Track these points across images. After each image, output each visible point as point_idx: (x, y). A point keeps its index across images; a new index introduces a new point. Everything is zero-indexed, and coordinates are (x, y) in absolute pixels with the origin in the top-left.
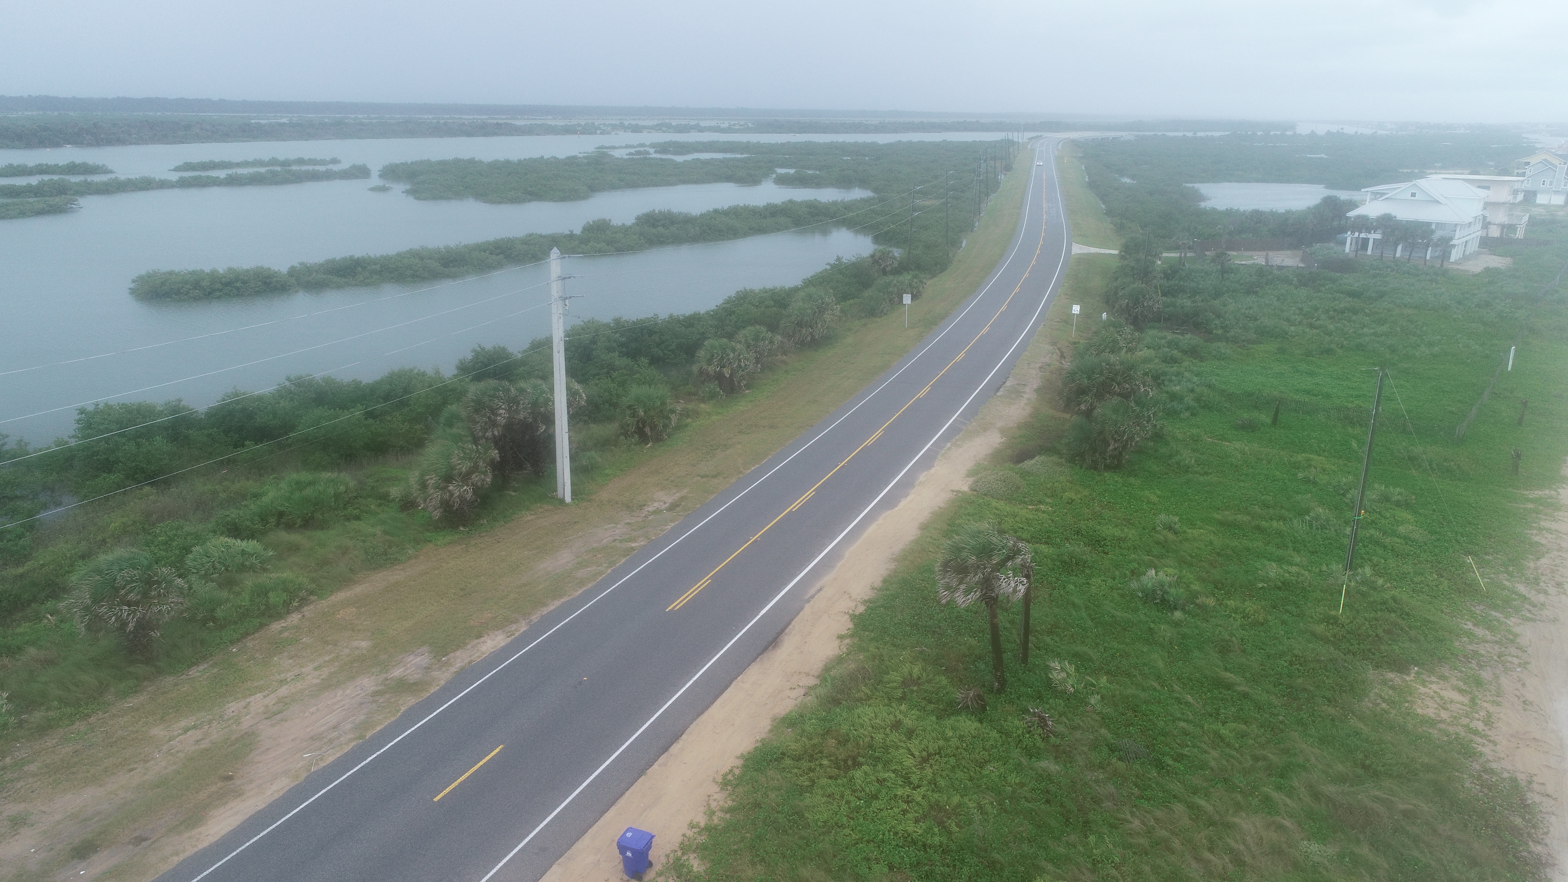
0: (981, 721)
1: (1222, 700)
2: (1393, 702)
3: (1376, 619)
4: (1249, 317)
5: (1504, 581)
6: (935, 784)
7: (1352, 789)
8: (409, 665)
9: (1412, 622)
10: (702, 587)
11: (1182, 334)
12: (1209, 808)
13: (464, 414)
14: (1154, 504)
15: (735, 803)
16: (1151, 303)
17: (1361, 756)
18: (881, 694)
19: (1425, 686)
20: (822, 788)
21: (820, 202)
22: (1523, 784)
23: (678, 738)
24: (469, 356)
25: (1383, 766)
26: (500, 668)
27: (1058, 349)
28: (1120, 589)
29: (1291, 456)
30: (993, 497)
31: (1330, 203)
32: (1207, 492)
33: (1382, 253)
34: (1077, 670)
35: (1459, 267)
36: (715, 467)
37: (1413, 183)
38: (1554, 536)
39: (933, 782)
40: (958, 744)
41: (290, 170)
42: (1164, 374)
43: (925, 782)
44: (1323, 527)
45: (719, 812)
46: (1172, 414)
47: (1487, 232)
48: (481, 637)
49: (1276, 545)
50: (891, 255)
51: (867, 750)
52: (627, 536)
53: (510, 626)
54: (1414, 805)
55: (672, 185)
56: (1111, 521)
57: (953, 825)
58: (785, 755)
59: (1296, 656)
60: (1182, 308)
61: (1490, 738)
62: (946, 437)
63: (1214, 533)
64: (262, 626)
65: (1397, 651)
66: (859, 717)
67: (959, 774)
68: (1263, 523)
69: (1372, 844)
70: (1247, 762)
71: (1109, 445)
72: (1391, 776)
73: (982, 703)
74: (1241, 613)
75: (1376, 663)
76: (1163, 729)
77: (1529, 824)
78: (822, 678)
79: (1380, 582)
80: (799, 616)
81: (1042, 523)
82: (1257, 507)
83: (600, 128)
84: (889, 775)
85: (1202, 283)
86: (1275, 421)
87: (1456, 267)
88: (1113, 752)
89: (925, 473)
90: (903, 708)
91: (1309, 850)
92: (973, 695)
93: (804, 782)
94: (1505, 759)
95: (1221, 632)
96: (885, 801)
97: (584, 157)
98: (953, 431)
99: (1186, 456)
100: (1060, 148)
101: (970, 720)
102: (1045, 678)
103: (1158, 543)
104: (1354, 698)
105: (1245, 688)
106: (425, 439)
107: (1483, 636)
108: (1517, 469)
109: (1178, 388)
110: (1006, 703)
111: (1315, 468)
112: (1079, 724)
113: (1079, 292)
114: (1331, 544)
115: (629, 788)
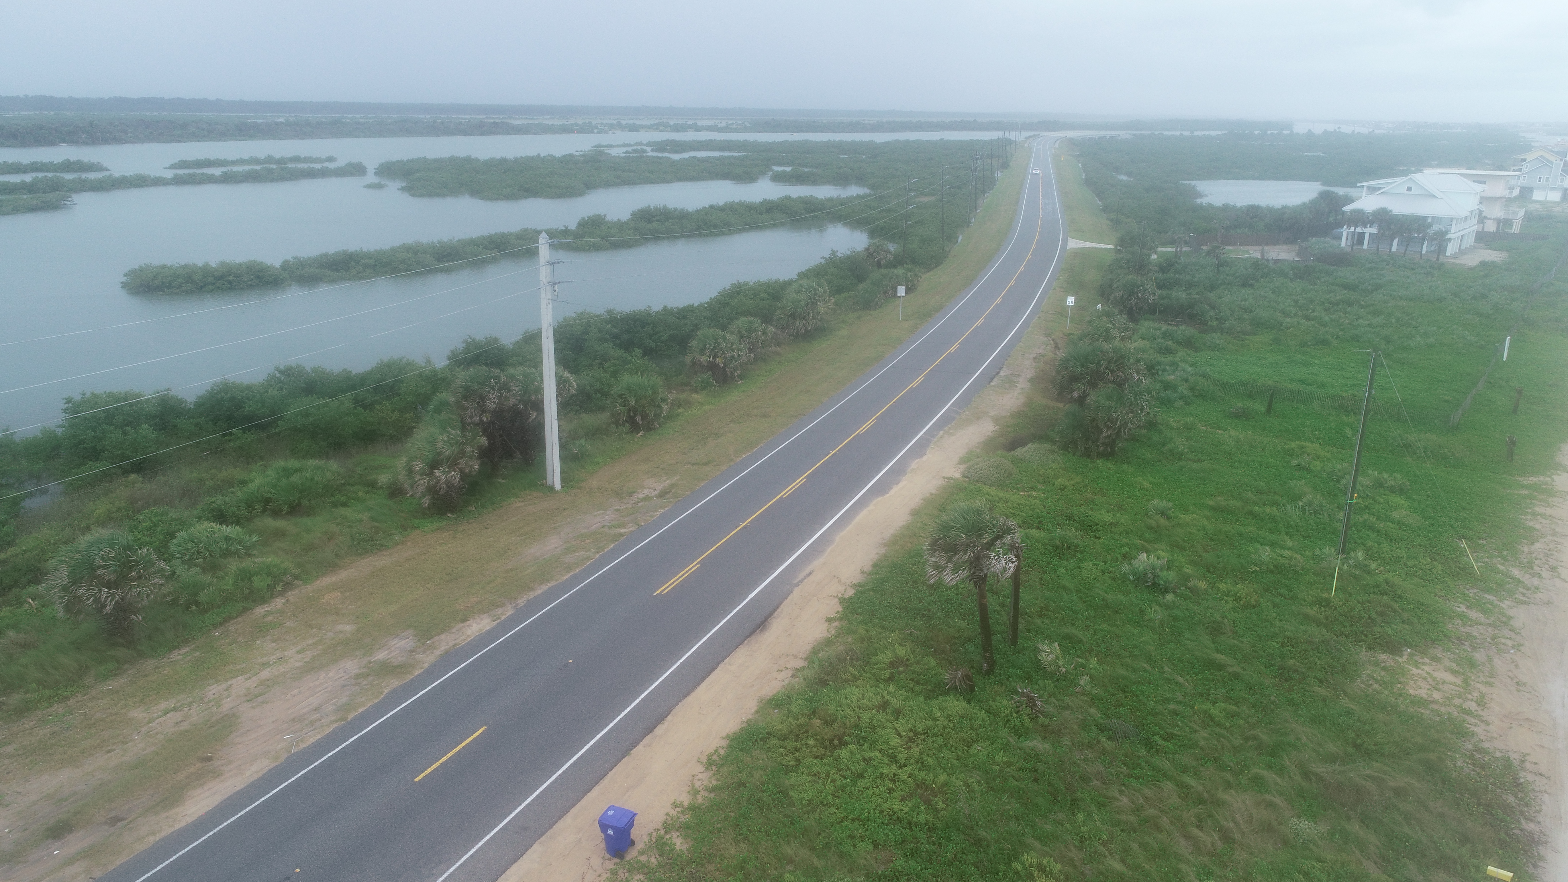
0: (969, 702)
1: (1213, 680)
2: (1385, 683)
3: (1369, 602)
4: (1244, 309)
5: (1499, 565)
6: (922, 763)
7: (1343, 768)
8: (393, 649)
9: (1405, 604)
10: (690, 572)
11: (1177, 326)
12: (1199, 787)
13: (451, 399)
14: (1147, 491)
15: (719, 783)
16: (1146, 295)
17: (1353, 735)
18: (869, 675)
19: (1417, 668)
20: (808, 767)
22: (1516, 763)
23: (663, 719)
24: (461, 346)
25: (1375, 745)
26: (484, 651)
27: (1053, 341)
28: (1111, 572)
29: (1285, 444)
30: (985, 483)
31: (1325, 197)
32: (1201, 478)
33: (1378, 247)
34: (1068, 651)
35: (1456, 260)
36: (706, 455)
37: (1409, 177)
38: (1548, 521)
39: (920, 761)
40: (946, 723)
41: (286, 168)
42: (1159, 364)
43: (912, 761)
44: (1316, 512)
45: (703, 792)
46: (1165, 403)
47: (1483, 227)
48: (467, 620)
49: (1269, 529)
50: (886, 249)
51: (854, 730)
52: (616, 522)
53: (496, 610)
54: (1406, 783)
55: (667, 182)
56: (1104, 507)
57: (940, 803)
58: (771, 735)
59: (1288, 638)
60: (1178, 300)
61: (1483, 718)
62: (939, 426)
63: (1207, 518)
64: (245, 610)
65: (1390, 633)
66: (846, 698)
67: (946, 753)
68: (1256, 507)
69: (1362, 821)
70: (1238, 741)
71: (1102, 433)
72: (1382, 755)
73: (971, 683)
74: (1233, 596)
75: (1369, 645)
76: (1152, 710)
77: (1522, 803)
78: (810, 660)
79: (1373, 565)
80: (788, 600)
81: (1034, 509)
82: (1250, 492)
83: (597, 128)
84: (875, 755)
85: (1197, 276)
86: (1269, 410)
87: (1453, 261)
88: (1102, 731)
89: (917, 460)
90: (891, 688)
91: (1299, 827)
92: (961, 676)
93: (789, 761)
94: (1498, 738)
95: (1212, 614)
96: (871, 779)
97: (581, 156)
98: (945, 420)
99: (1180, 443)
100: (1058, 147)
101: (957, 700)
102: (1034, 658)
103: (1150, 528)
104: (1346, 679)
105: (1236, 669)
106: (414, 427)
107: (1477, 618)
108: (1512, 456)
109: (1172, 377)
110: (995, 683)
111: (1308, 455)
112: (1068, 705)
113: (1074, 284)
114: (1324, 528)
115: (613, 768)
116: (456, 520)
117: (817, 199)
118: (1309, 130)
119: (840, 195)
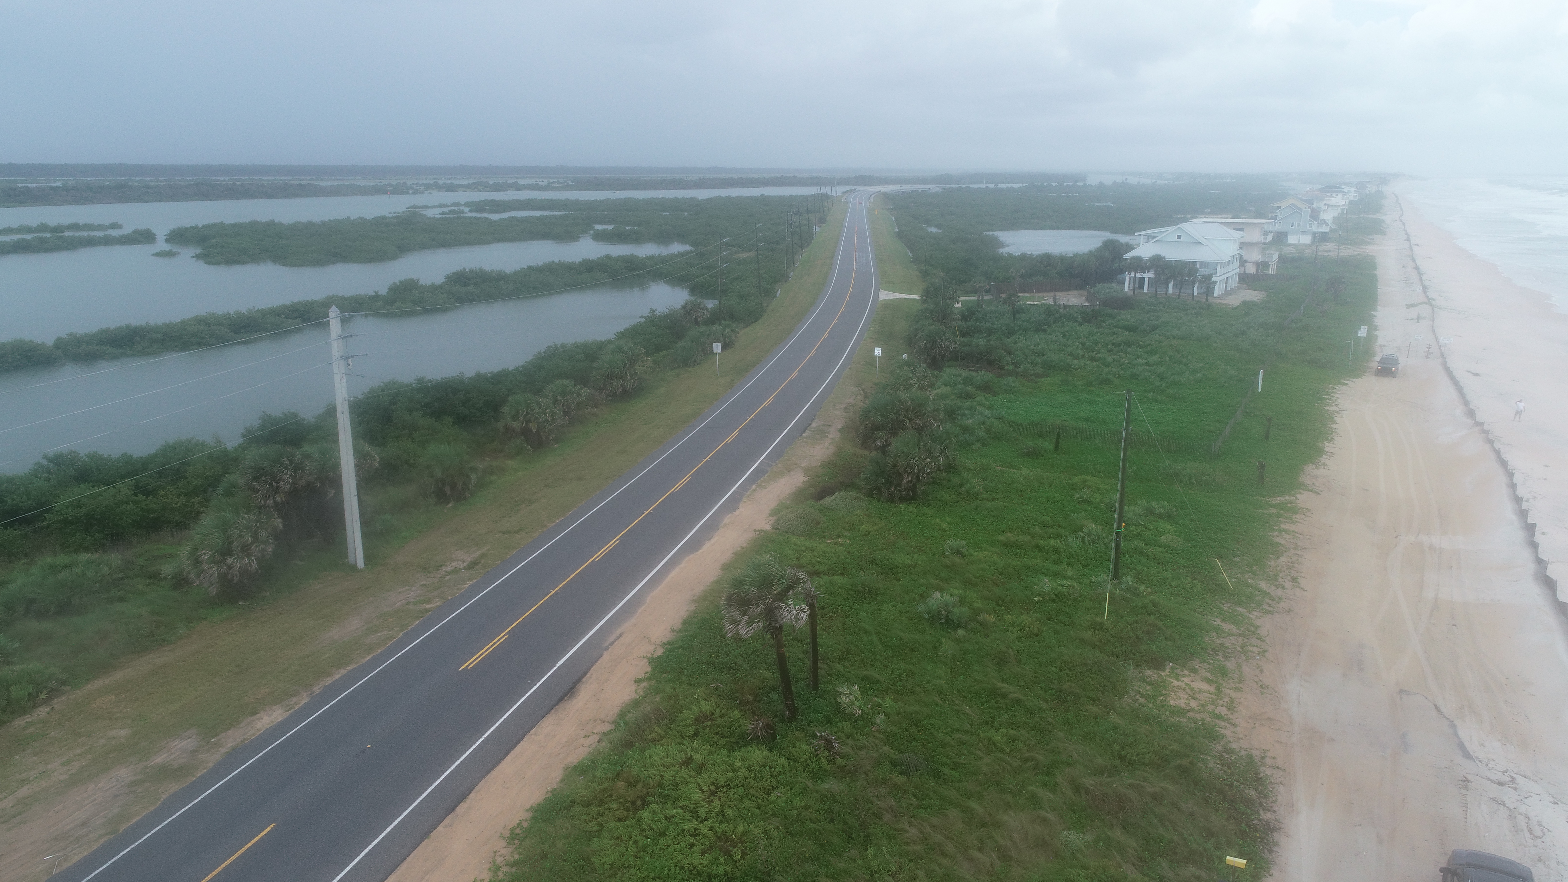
0: (770, 750)
1: (998, 708)
2: (1149, 696)
3: (1137, 622)
4: (1037, 353)
5: (1249, 580)
6: (723, 815)
7: (1109, 779)
8: (173, 750)
9: (1168, 622)
10: (498, 643)
11: (977, 371)
12: (980, 810)
14: (945, 531)
15: (522, 856)
16: (948, 343)
17: (1118, 748)
18: (674, 733)
19: (1178, 680)
20: (610, 831)
22: (1257, 759)
23: (465, 797)
24: (255, 423)
25: (1137, 755)
26: (276, 744)
27: (863, 391)
28: (908, 612)
29: (1070, 479)
30: (794, 534)
31: (1109, 245)
32: (994, 516)
33: (1156, 291)
34: (865, 692)
35: (1222, 301)
37: (1178, 227)
38: (1291, 537)
39: (722, 813)
40: (747, 774)
41: (61, 237)
42: (959, 408)
43: (713, 814)
44: (1094, 542)
46: (964, 446)
47: (1245, 270)
48: (256, 713)
49: (1054, 561)
50: (702, 306)
51: (657, 789)
52: (422, 598)
53: (290, 699)
54: (1161, 788)
55: (486, 243)
56: (904, 549)
57: (738, 853)
58: (575, 802)
59: (1065, 662)
60: (978, 346)
61: (1232, 721)
62: (751, 480)
63: (998, 554)
65: (1155, 650)
66: (650, 758)
67: (747, 803)
68: (1042, 541)
69: (1124, 828)
70: (1016, 763)
71: (903, 479)
72: (1143, 764)
73: (772, 732)
74: (1018, 626)
75: (1136, 662)
76: (942, 741)
77: (1261, 795)
78: (616, 723)
79: (1142, 588)
80: (597, 664)
81: (839, 555)
82: (1037, 527)
83: (412, 188)
84: (676, 812)
85: (996, 322)
86: (1057, 448)
87: (1220, 301)
88: (895, 767)
89: (730, 515)
90: (695, 744)
91: (1069, 839)
92: (762, 725)
93: (592, 827)
94: (1244, 738)
95: (998, 645)
96: (672, 837)
97: (393, 217)
98: (758, 473)
99: (976, 484)
100: (872, 201)
101: (759, 750)
102: (834, 702)
103: (945, 567)
104: (1116, 696)
105: (1018, 695)
106: (203, 512)
107: (1229, 630)
108: (1263, 478)
109: (970, 421)
110: (796, 730)
111: (1089, 488)
112: (864, 744)
113: (884, 336)
114: (1102, 557)
115: (411, 852)
116: (248, 607)
117: (638, 257)
118: (1101, 182)
119: (662, 253)
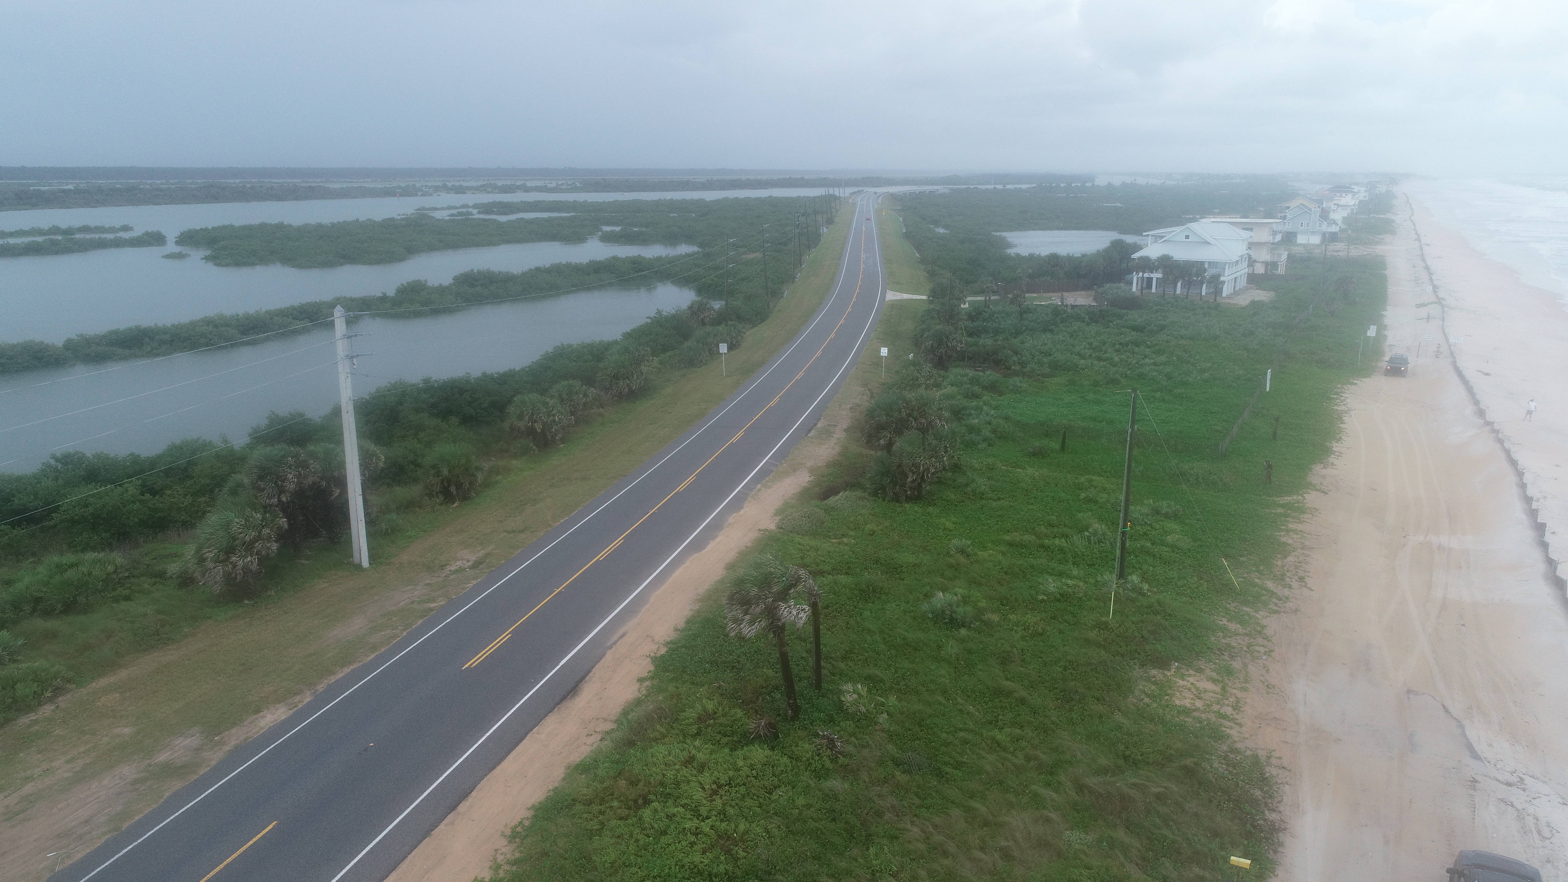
0: (772, 749)
1: (1001, 707)
2: (1155, 696)
3: (1142, 622)
4: (1043, 353)
5: (1256, 579)
6: (725, 814)
7: (1113, 779)
8: (176, 748)
9: (1174, 622)
10: (502, 642)
11: (983, 371)
12: (983, 809)
13: (248, 482)
14: (950, 531)
15: (523, 855)
16: (954, 343)
17: (1122, 748)
18: (676, 731)
19: (1183, 680)
20: (611, 830)
21: (644, 258)
22: (1263, 759)
23: (467, 795)
25: (1141, 755)
27: (869, 390)
28: (912, 611)
29: (1076, 479)
30: (798, 534)
31: (1117, 245)
32: (999, 516)
33: (1164, 291)
34: (869, 691)
35: (1231, 301)
36: (523, 522)
39: (723, 812)
40: (748, 772)
41: (72, 239)
42: (965, 408)
43: (715, 813)
44: (1100, 541)
45: (505, 865)
46: (970, 445)
47: (1253, 270)
48: (260, 712)
49: (1059, 560)
50: (709, 306)
51: (659, 787)
52: (426, 597)
53: (294, 698)
54: (1165, 788)
55: (494, 245)
56: (909, 549)
57: (740, 851)
58: (576, 801)
59: (1070, 662)
60: (984, 346)
61: (1237, 721)
62: (756, 480)
63: (1003, 553)
65: (1160, 649)
66: (652, 756)
67: (749, 802)
68: (1047, 541)
69: (1127, 828)
70: (1020, 762)
71: (908, 478)
72: (1148, 763)
73: (774, 731)
74: (1022, 625)
75: (1141, 662)
76: (945, 740)
77: (1267, 796)
78: (618, 722)
79: (1148, 587)
80: (600, 663)
81: (844, 555)
82: (1042, 527)
83: (421, 190)
84: (678, 810)
85: (1003, 322)
86: (1063, 447)
87: (1228, 301)
88: (898, 765)
89: (734, 515)
90: (697, 743)
91: (1071, 839)
92: (764, 724)
93: (593, 826)
94: (1249, 738)
95: (1002, 645)
96: (673, 835)
97: (402, 219)
98: (763, 473)
99: (982, 483)
100: (880, 202)
101: (762, 749)
102: (837, 701)
103: (951, 566)
104: (1120, 696)
105: (1023, 693)
106: (209, 511)
107: (1235, 630)
109: (976, 421)
110: (799, 729)
111: (1095, 487)
112: (868, 743)
113: (890, 336)
114: (1107, 556)
115: (413, 850)
116: (253, 606)
118: (1109, 183)
